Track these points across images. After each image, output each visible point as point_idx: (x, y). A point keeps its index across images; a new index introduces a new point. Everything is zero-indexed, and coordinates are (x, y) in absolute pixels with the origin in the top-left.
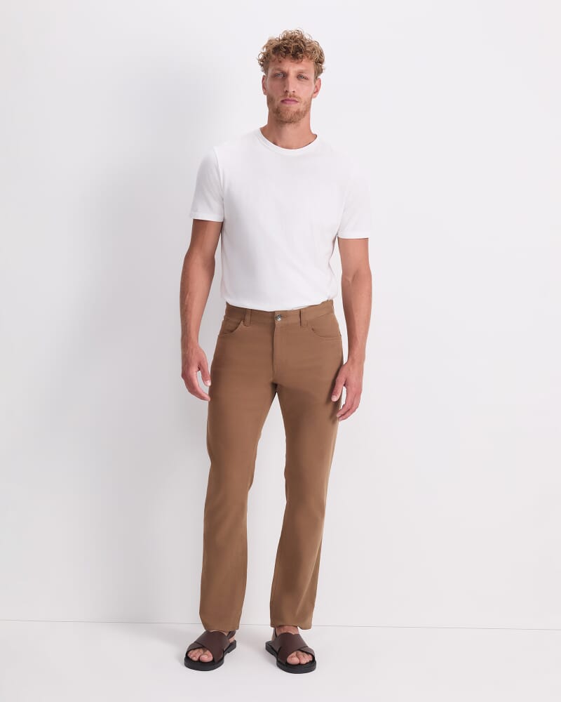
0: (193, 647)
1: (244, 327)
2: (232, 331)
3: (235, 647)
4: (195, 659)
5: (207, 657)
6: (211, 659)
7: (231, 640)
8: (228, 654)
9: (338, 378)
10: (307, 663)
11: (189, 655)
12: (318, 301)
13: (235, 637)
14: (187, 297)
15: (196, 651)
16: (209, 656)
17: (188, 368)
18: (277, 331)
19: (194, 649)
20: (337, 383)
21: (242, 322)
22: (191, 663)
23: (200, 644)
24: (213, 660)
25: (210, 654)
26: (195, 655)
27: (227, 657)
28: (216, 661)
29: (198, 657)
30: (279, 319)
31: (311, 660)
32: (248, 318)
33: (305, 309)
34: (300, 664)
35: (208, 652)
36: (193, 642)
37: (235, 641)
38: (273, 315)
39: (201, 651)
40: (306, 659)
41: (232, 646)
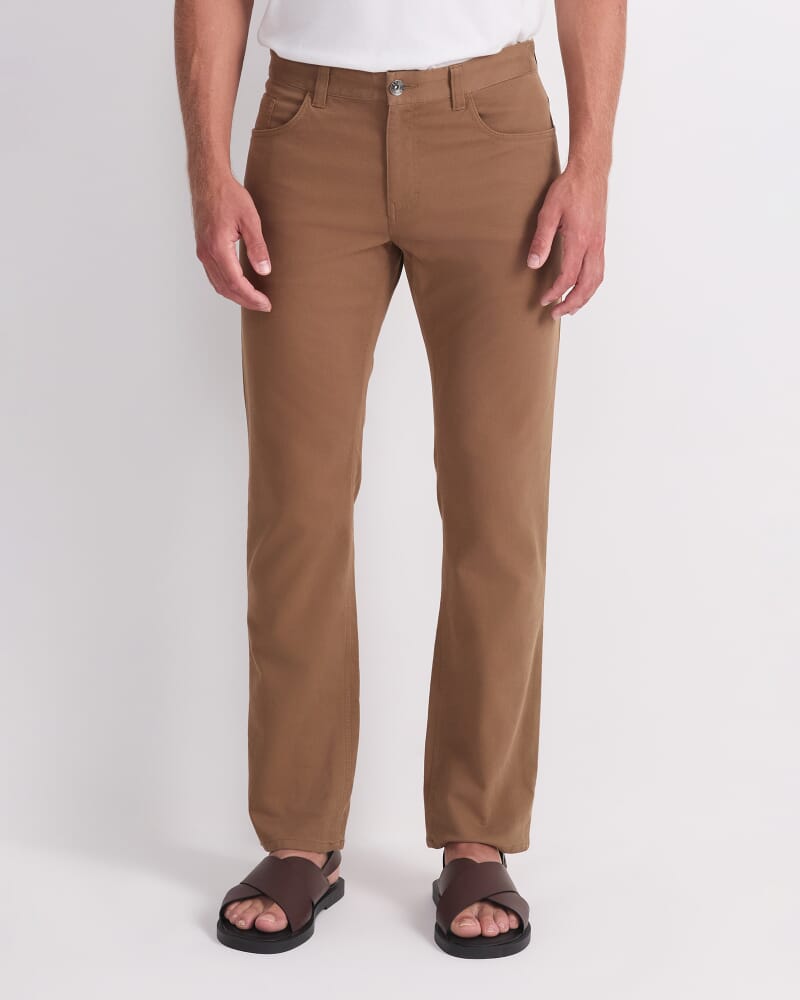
0: (237, 896)
1: (313, 109)
2: (284, 122)
3: (340, 895)
4: (244, 924)
5: (273, 920)
6: (282, 924)
7: (333, 878)
8: (324, 912)
9: (543, 211)
10: (500, 934)
11: (227, 914)
12: (491, 46)
13: (342, 871)
14: (196, 60)
15: (248, 904)
16: (277, 918)
17: (213, 234)
18: (394, 121)
19: (242, 900)
20: (540, 222)
21: (308, 99)
22: (235, 935)
23: (254, 889)
24: (289, 926)
25: (282, 914)
26: (244, 915)
27: (323, 920)
28: (294, 928)
29: (249, 920)
30: (398, 93)
31: (515, 925)
32: (322, 88)
33: (460, 65)
34: (481, 936)
35: (275, 908)
36: (238, 883)
37: (341, 881)
38: (382, 82)
39: (259, 905)
40: (499, 924)
41: (335, 892)
